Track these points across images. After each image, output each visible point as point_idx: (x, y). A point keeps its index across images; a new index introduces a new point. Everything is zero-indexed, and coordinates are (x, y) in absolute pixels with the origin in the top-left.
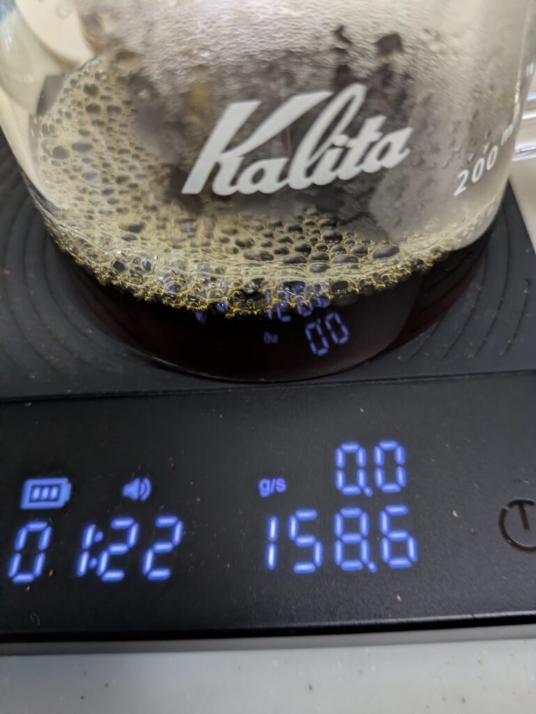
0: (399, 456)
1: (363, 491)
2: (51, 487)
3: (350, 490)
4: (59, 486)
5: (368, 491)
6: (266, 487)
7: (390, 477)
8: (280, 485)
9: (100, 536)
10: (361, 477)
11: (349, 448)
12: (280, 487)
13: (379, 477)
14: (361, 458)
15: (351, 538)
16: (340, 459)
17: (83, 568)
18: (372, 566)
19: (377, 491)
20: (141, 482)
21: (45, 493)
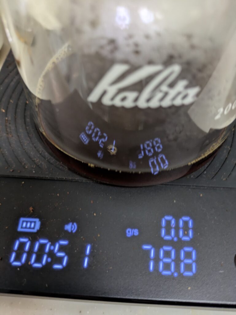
0: (190, 224)
1: (173, 239)
2: (31, 222)
3: (168, 238)
4: (35, 222)
5: (175, 239)
7: (186, 234)
9: (53, 248)
10: (173, 232)
11: (168, 218)
12: (136, 233)
13: (181, 233)
14: (173, 223)
15: (167, 260)
16: (164, 223)
17: (44, 261)
18: (176, 274)
19: (180, 239)
20: (73, 224)
21: (29, 225)
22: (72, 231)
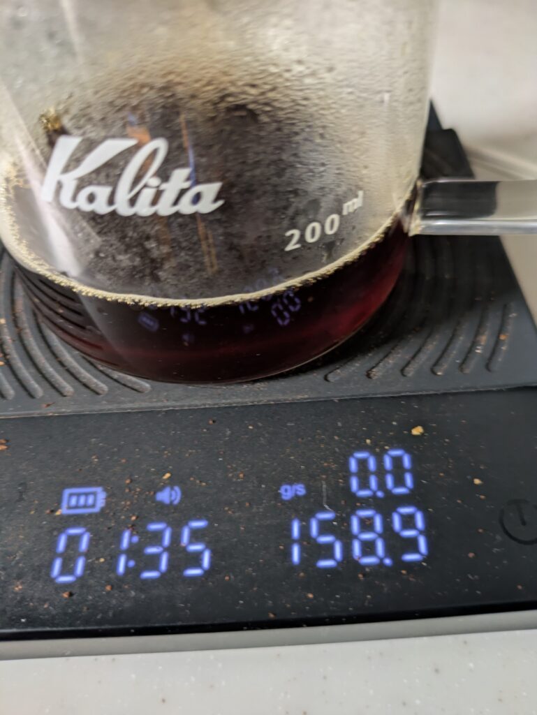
0: (407, 462)
1: (375, 493)
2: (87, 494)
3: (364, 493)
4: (95, 494)
5: (380, 494)
6: (288, 492)
7: (399, 482)
8: (300, 490)
9: (135, 539)
10: (373, 482)
11: (360, 455)
12: (300, 491)
13: (389, 481)
14: (372, 464)
15: (367, 536)
16: (353, 465)
17: (121, 568)
18: (388, 561)
19: (388, 493)
20: (172, 489)
21: (82, 501)
22: (171, 502)
